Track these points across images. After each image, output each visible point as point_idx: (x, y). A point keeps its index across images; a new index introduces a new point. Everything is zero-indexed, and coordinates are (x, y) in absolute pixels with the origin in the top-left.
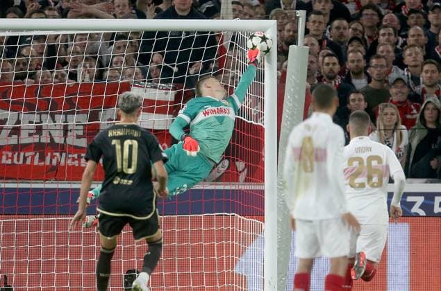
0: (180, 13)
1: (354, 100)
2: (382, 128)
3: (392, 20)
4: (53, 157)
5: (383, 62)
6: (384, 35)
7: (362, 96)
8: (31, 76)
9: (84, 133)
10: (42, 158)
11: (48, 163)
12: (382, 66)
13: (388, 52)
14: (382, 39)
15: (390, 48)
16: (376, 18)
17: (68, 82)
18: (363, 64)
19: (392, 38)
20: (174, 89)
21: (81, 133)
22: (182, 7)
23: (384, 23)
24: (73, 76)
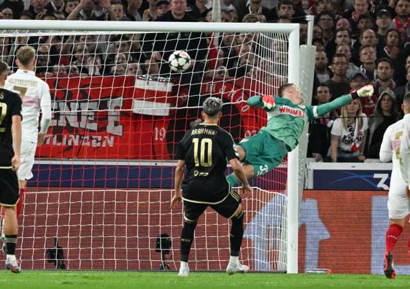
0: (175, 17)
1: (321, 92)
2: (346, 115)
3: (344, 24)
4: (68, 138)
5: (344, 59)
6: (340, 36)
7: (327, 89)
8: (50, 70)
9: (95, 119)
10: (60, 139)
11: (64, 143)
12: (342, 63)
13: (346, 51)
14: (338, 40)
15: (348, 48)
16: (331, 22)
17: (82, 76)
18: (326, 61)
19: (348, 39)
20: (171, 81)
21: (92, 119)
22: (178, 12)
23: (338, 27)
24: (86, 71)
